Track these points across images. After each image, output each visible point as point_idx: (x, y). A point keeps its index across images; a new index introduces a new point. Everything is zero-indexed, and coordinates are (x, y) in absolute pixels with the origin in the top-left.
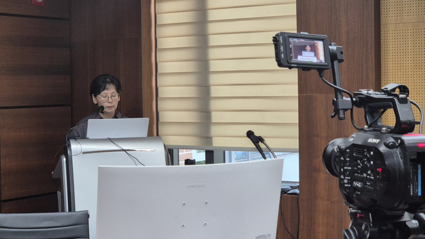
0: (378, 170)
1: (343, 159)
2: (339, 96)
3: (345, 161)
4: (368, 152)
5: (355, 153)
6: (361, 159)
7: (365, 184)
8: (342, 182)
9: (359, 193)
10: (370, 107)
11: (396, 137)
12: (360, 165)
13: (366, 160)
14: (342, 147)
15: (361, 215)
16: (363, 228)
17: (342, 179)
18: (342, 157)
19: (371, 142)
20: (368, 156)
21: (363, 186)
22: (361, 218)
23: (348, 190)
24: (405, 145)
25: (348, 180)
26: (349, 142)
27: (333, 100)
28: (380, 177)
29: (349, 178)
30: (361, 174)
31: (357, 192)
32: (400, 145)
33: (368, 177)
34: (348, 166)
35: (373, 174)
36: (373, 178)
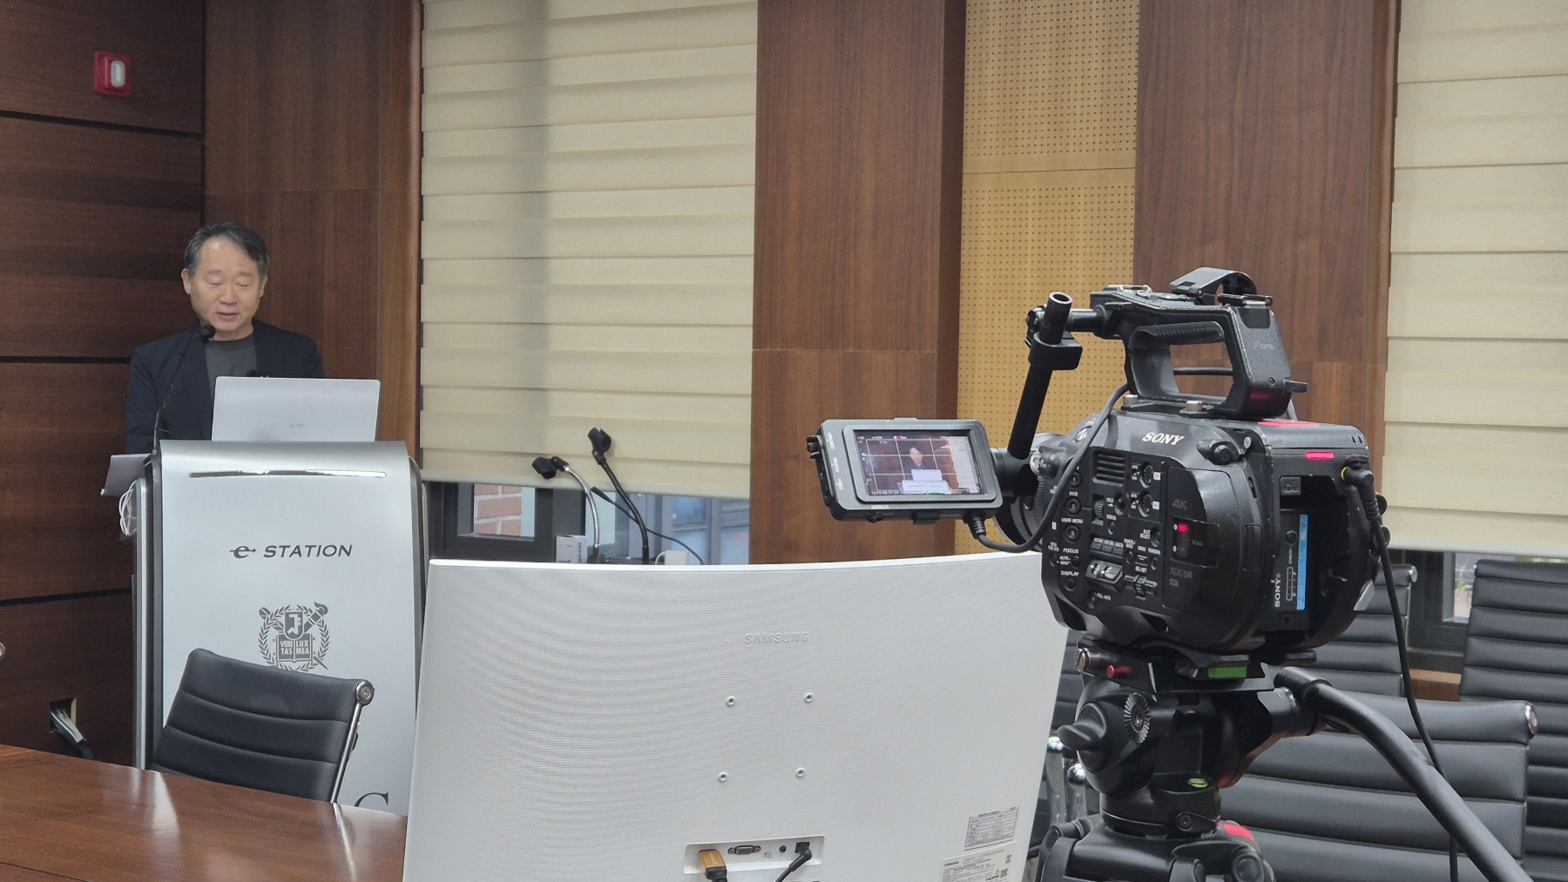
0: (1176, 527)
3: (1065, 499)
4: (1143, 473)
5: (1098, 475)
6: (1117, 496)
7: (1129, 570)
8: (1052, 565)
9: (1108, 598)
10: (1145, 337)
11: (1236, 430)
12: (1114, 514)
13: (1135, 496)
14: (1053, 458)
15: (1119, 670)
16: (1128, 709)
17: (1053, 552)
19: (1153, 441)
20: (1144, 486)
21: (1121, 575)
23: (1071, 587)
24: (1267, 454)
25: (1073, 556)
26: (1077, 441)
28: (1183, 550)
29: (1077, 551)
30: (1115, 540)
31: (1099, 595)
33: (1140, 548)
34: (1076, 515)
35: (1159, 541)
36: (1158, 552)
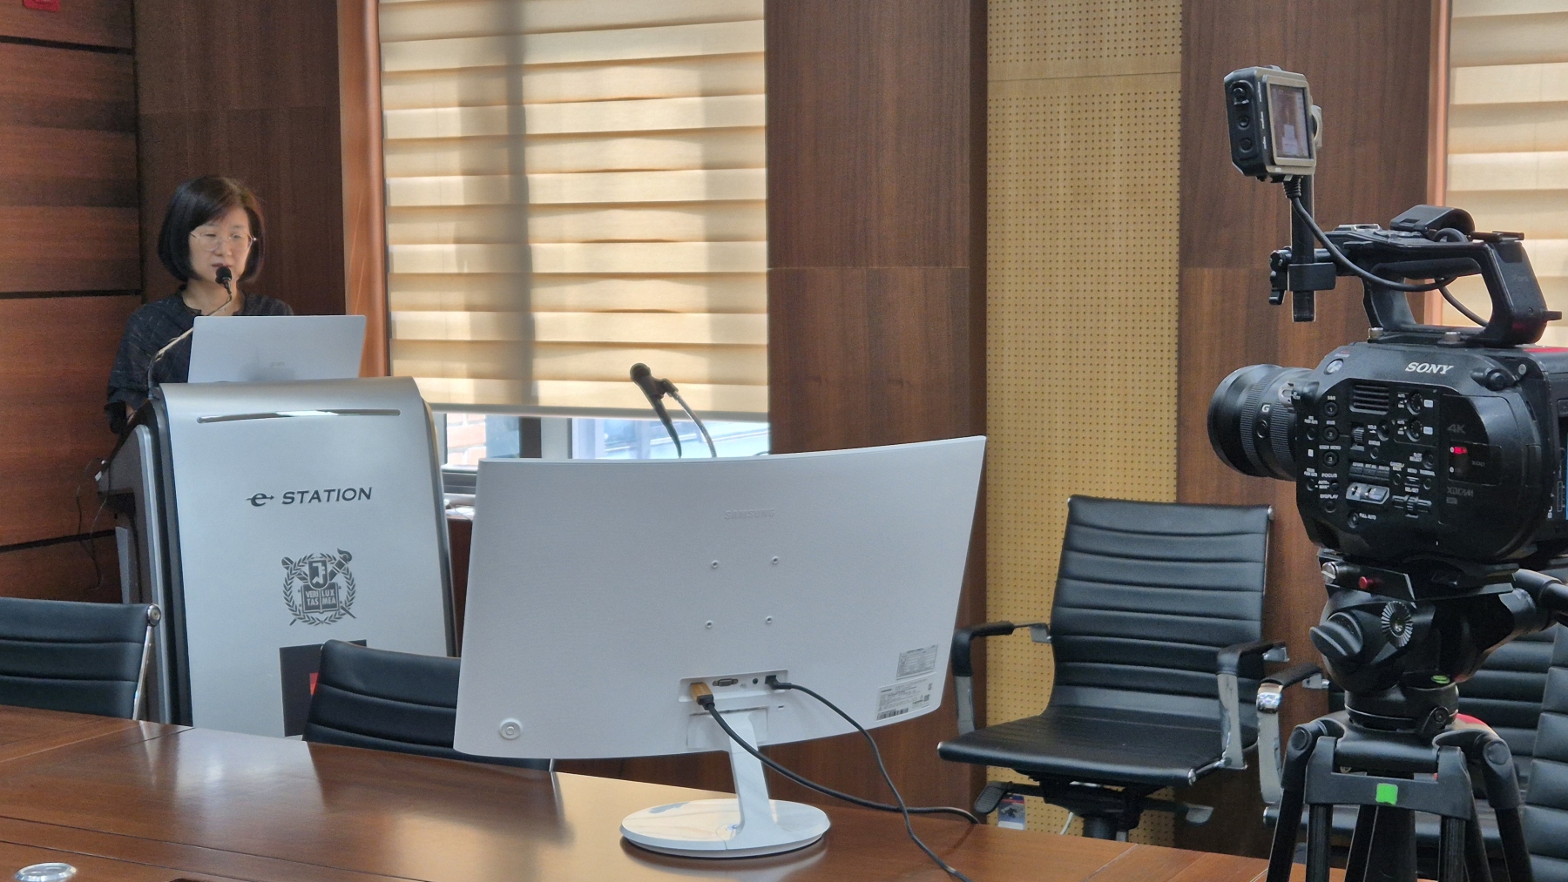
0: (1452, 450)
3: (1322, 427)
4: (1410, 401)
6: (1380, 422)
7: (1397, 490)
8: (1310, 489)
9: (1374, 517)
11: (1507, 358)
12: (1378, 440)
13: (1402, 422)
14: (1306, 390)
15: (1371, 581)
17: (1310, 478)
18: (1311, 417)
19: (1418, 370)
20: (1413, 412)
21: (1388, 496)
22: (1371, 588)
23: (1330, 510)
24: (1545, 380)
25: (1332, 481)
28: (1459, 471)
29: (1335, 475)
30: (1378, 465)
31: (1363, 516)
32: (1523, 378)
33: (1410, 470)
34: (1331, 443)
35: (1431, 463)
36: (1432, 474)
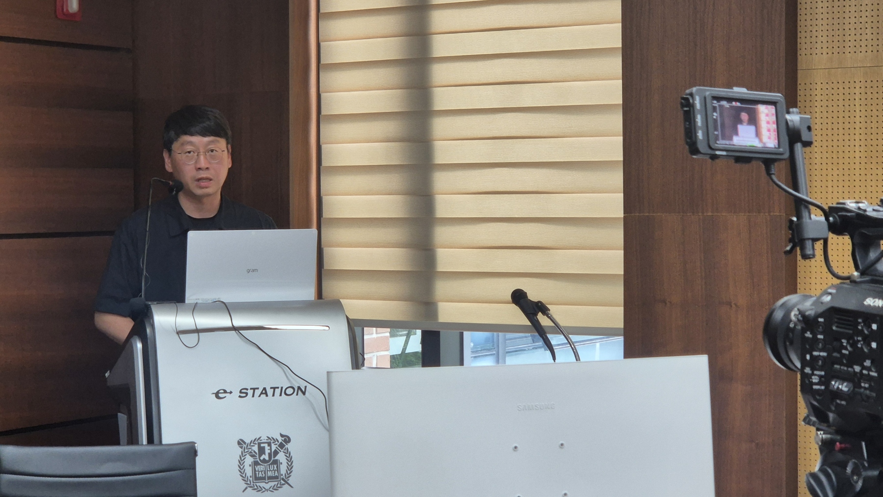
1: (810, 336)
2: (805, 214)
3: (815, 340)
4: (865, 324)
5: (836, 325)
6: (849, 338)
7: (857, 385)
8: (807, 382)
9: (843, 403)
10: (863, 235)
12: (846, 349)
13: (860, 338)
14: (807, 313)
15: (843, 445)
16: (849, 470)
17: (808, 374)
18: (808, 333)
19: (872, 304)
20: (866, 332)
21: (852, 388)
22: (842, 450)
23: (820, 396)
25: (820, 377)
26: (822, 303)
27: (792, 221)
29: (823, 373)
30: (848, 367)
31: (838, 401)
33: (865, 372)
34: (821, 351)
35: (876, 367)
36: (876, 375)
